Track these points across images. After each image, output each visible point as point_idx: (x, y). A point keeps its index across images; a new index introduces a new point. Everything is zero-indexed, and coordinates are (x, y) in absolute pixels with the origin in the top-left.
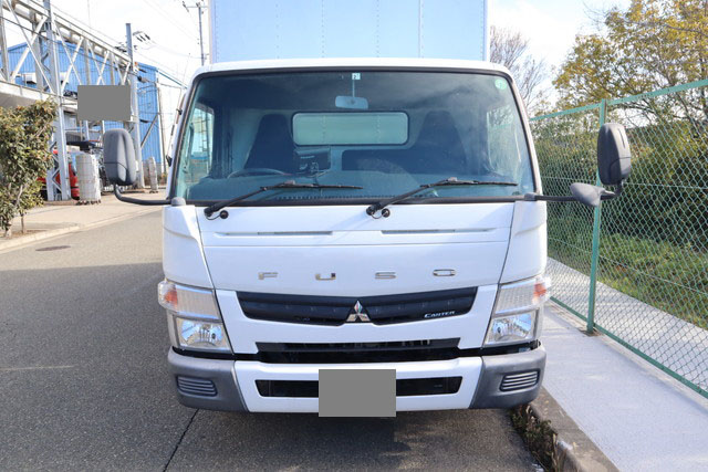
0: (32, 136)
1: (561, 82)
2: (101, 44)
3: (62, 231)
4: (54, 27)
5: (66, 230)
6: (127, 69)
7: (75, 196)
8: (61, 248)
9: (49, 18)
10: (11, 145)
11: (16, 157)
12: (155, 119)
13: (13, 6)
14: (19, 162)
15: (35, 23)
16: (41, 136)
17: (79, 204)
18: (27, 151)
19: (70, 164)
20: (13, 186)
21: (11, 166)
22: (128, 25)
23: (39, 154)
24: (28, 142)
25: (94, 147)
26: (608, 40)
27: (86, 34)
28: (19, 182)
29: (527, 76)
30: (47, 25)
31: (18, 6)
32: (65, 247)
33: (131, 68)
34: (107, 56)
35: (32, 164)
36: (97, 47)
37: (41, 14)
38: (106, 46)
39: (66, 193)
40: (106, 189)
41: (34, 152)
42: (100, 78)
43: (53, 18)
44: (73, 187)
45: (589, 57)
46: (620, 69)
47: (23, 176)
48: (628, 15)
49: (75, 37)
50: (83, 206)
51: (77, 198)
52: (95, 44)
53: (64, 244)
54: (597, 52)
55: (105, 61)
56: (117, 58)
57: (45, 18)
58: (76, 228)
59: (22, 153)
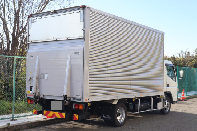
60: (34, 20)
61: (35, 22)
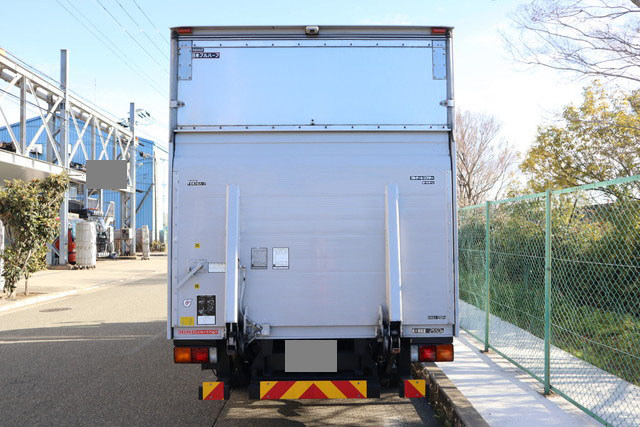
0: (44, 206)
1: (527, 166)
2: (107, 121)
3: (62, 294)
4: (68, 106)
5: (66, 293)
6: (129, 143)
7: (71, 262)
8: (63, 309)
9: (64, 100)
10: (26, 213)
11: (28, 225)
12: (150, 189)
13: (35, 89)
14: (31, 229)
15: (51, 103)
16: (53, 206)
17: (75, 269)
18: (38, 219)
19: (70, 230)
20: (22, 251)
21: (23, 232)
22: (132, 104)
23: (49, 222)
24: (40, 211)
25: (92, 214)
26: (566, 130)
27: (94, 113)
28: (29, 247)
29: (501, 156)
30: (62, 105)
31: (39, 89)
32: (67, 309)
33: (132, 142)
34: (111, 132)
35: (42, 231)
36: (103, 124)
37: (57, 95)
38: (111, 123)
39: (64, 258)
40: (101, 254)
41: (45, 220)
42: (104, 152)
43: (68, 99)
44: (70, 253)
45: (550, 144)
46: (580, 155)
47: (33, 242)
48: (582, 109)
49: (84, 114)
50: (79, 270)
51: (74, 263)
52: (101, 121)
53: (63, 307)
54: (557, 141)
55: (110, 135)
56: (120, 134)
57: (61, 100)
58: (74, 292)
59: (34, 221)
60: (206, 51)
61: (215, 56)
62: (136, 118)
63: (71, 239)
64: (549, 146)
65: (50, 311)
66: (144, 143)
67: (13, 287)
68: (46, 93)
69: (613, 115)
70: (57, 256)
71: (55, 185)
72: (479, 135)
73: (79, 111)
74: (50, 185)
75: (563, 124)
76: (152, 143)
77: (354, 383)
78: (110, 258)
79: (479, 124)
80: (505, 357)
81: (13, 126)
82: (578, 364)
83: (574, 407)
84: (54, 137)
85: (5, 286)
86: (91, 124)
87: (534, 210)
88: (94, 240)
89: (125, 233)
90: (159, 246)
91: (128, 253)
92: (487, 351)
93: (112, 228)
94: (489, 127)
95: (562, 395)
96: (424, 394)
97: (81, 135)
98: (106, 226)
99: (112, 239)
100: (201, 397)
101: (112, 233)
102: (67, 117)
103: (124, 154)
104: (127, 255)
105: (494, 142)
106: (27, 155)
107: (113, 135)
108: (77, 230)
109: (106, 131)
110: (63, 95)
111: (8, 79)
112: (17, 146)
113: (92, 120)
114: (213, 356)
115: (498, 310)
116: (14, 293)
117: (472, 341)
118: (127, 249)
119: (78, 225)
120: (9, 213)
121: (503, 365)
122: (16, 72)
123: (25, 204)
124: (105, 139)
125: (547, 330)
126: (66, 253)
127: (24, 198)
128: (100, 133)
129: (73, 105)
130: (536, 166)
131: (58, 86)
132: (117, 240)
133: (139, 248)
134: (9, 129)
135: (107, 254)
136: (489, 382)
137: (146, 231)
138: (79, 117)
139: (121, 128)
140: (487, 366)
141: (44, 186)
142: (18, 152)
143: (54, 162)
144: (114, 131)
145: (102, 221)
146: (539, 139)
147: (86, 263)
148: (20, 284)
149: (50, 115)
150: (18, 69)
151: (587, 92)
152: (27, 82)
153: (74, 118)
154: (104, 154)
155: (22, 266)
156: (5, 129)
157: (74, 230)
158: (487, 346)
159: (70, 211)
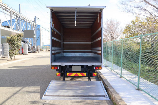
0: (18, 41)
1: (124, 33)
2: (30, 21)
7: (22, 53)
9: (20, 16)
10: (14, 42)
12: (39, 36)
13: (14, 13)
14: (16, 46)
15: (17, 17)
18: (17, 43)
20: (14, 50)
21: (14, 46)
22: (35, 17)
23: (19, 44)
25: (26, 42)
27: (27, 19)
28: (15, 50)
30: (20, 17)
33: (35, 26)
34: (30, 23)
35: (18, 46)
39: (21, 52)
42: (29, 28)
43: (21, 16)
44: (22, 51)
47: (16, 48)
48: (135, 21)
49: (24, 19)
50: (24, 55)
51: (23, 53)
52: (28, 21)
53: (24, 62)
55: (30, 24)
57: (19, 16)
58: (25, 60)
62: (36, 20)
63: (22, 48)
64: (128, 29)
65: (20, 63)
66: (38, 26)
67: (12, 58)
68: (16, 14)
69: (142, 22)
70: (19, 52)
71: (20, 36)
72: (116, 25)
73: (23, 18)
74: (19, 36)
75: (131, 24)
76: (40, 26)
77: (84, 73)
78: (31, 52)
79: (116, 23)
80: (115, 72)
81: (8, 21)
82: (130, 73)
83: (125, 79)
84: (18, 24)
85: (10, 58)
86: (26, 21)
87: (126, 43)
88: (27, 48)
89: (34, 47)
90: (41, 50)
91: (35, 52)
92: (112, 71)
93: (31, 46)
94: (118, 23)
95: (123, 77)
96: (96, 75)
97: (24, 24)
98: (30, 45)
99: (31, 48)
100: (56, 75)
101: (31, 47)
102: (21, 20)
103: (34, 28)
104: (34, 52)
105: (119, 27)
106: (12, 29)
107: (31, 24)
108: (24, 46)
109: (29, 23)
110: (20, 15)
111: (8, 11)
112: (10, 27)
113: (26, 20)
114: (58, 68)
115: (114, 63)
116: (12, 59)
117: (109, 69)
118: (35, 51)
119: (24, 45)
120: (11, 42)
121: (114, 73)
122: (9, 10)
123: (14, 40)
124: (29, 25)
125: (122, 66)
126: (21, 51)
127: (14, 39)
128: (28, 24)
129: (22, 17)
130: (126, 33)
131: (19, 13)
132: (32, 48)
133: (37, 50)
134: (8, 22)
135: (30, 52)
136: (111, 76)
137: (39, 46)
138: (23, 20)
139: (32, 22)
140: (111, 73)
141: (18, 36)
142: (10, 28)
143: (18, 30)
144: (31, 23)
145: (29, 44)
146: (126, 27)
147: (26, 53)
148: (13, 58)
149: (17, 20)
150: (10, 9)
151: (136, 17)
152: (12, 12)
153: (22, 20)
154: (29, 29)
155: (14, 54)
156: (7, 21)
157: (23, 46)
158: (112, 70)
159: (22, 42)
